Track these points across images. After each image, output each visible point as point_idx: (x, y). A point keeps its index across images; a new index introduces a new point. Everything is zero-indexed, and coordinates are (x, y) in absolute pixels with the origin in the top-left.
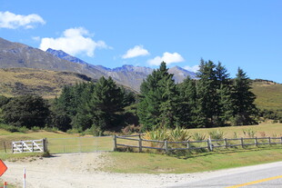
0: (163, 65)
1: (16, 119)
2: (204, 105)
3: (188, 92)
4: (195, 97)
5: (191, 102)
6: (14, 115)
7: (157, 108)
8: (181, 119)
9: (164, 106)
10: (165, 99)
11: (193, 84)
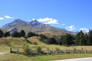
0: (81, 31)
1: (49, 42)
2: (90, 40)
3: (86, 37)
4: (88, 38)
5: (87, 39)
6: (49, 41)
7: (78, 41)
8: (84, 43)
9: (80, 40)
10: (80, 39)
11: (87, 35)
